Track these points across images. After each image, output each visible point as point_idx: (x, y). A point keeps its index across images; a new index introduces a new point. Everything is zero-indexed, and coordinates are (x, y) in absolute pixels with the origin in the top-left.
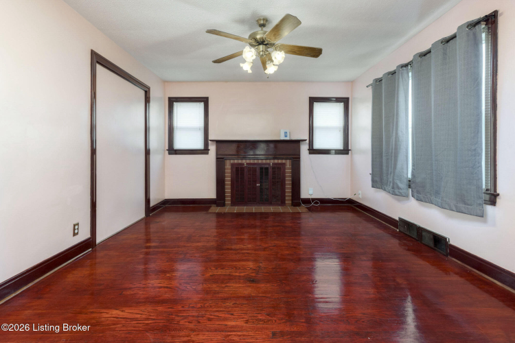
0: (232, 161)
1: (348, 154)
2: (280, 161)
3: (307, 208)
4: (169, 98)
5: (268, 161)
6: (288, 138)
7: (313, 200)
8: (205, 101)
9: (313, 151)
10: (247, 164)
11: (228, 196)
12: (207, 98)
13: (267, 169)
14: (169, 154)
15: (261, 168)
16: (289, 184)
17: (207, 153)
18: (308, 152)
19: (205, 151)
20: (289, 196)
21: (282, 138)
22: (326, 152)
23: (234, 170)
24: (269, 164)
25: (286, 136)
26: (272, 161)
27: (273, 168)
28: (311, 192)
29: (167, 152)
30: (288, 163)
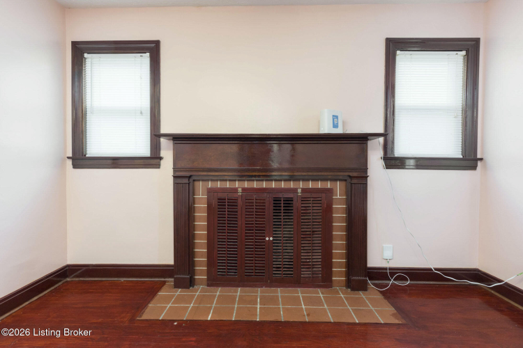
0: (210, 184)
1: (474, 167)
2: (319, 185)
3: (381, 292)
4: (74, 44)
5: (292, 185)
6: (339, 131)
7: (394, 271)
8: (152, 49)
9: (392, 162)
10: (244, 190)
11: (201, 263)
12: (157, 44)
13: (289, 202)
14: (75, 166)
15: (277, 200)
16: (340, 238)
17: (158, 166)
18: (382, 163)
19: (153, 161)
20: (340, 265)
21: (326, 128)
22: (425, 163)
23: (215, 202)
24: (295, 190)
25: (335, 126)
26: (301, 184)
27: (304, 199)
28: (388, 254)
29: (69, 162)
30: (339, 190)
